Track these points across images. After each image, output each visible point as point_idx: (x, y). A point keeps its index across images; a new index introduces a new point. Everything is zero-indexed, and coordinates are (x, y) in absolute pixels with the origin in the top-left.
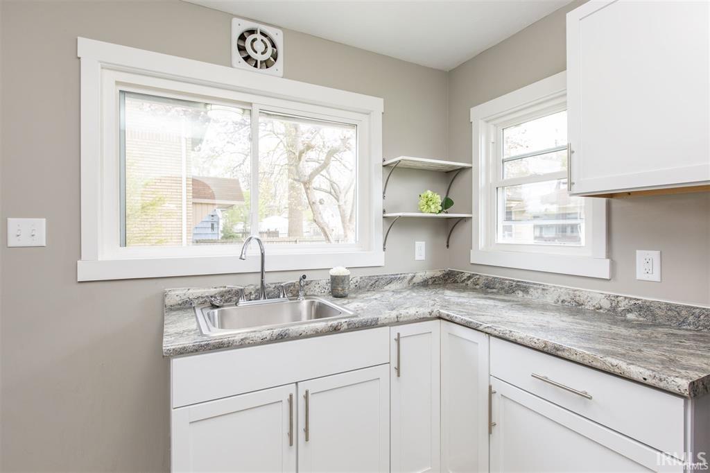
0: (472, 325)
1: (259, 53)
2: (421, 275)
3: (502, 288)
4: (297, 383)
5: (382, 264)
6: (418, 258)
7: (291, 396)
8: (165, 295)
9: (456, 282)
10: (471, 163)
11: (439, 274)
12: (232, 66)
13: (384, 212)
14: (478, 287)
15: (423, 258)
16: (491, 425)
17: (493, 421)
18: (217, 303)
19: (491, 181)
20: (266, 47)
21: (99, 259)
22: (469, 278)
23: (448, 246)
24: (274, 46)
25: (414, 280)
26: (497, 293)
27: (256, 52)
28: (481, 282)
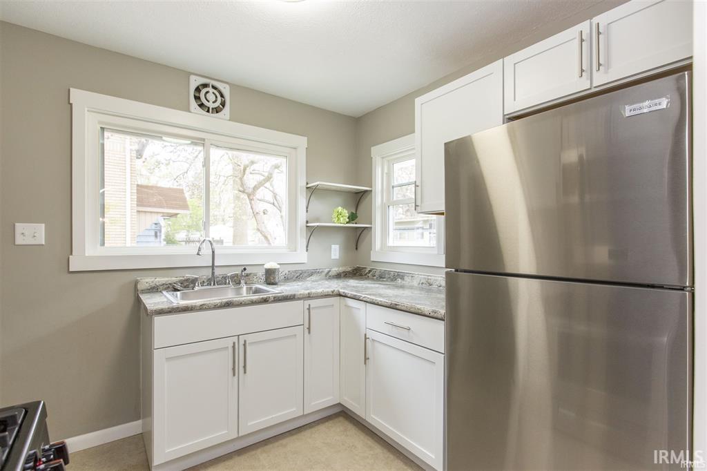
0: (357, 297)
1: (211, 102)
2: (335, 270)
3: (390, 278)
4: (238, 336)
5: (306, 262)
6: (333, 257)
7: (234, 343)
8: (136, 283)
9: (361, 275)
10: (371, 187)
11: (350, 269)
12: (190, 112)
13: (307, 222)
14: (375, 278)
15: (337, 257)
16: (366, 359)
17: (367, 357)
18: (179, 287)
19: (384, 201)
20: (216, 97)
21: (87, 255)
22: (370, 271)
23: (357, 249)
24: (222, 96)
25: (330, 274)
26: (387, 281)
27: (208, 101)
28: (377, 274)
